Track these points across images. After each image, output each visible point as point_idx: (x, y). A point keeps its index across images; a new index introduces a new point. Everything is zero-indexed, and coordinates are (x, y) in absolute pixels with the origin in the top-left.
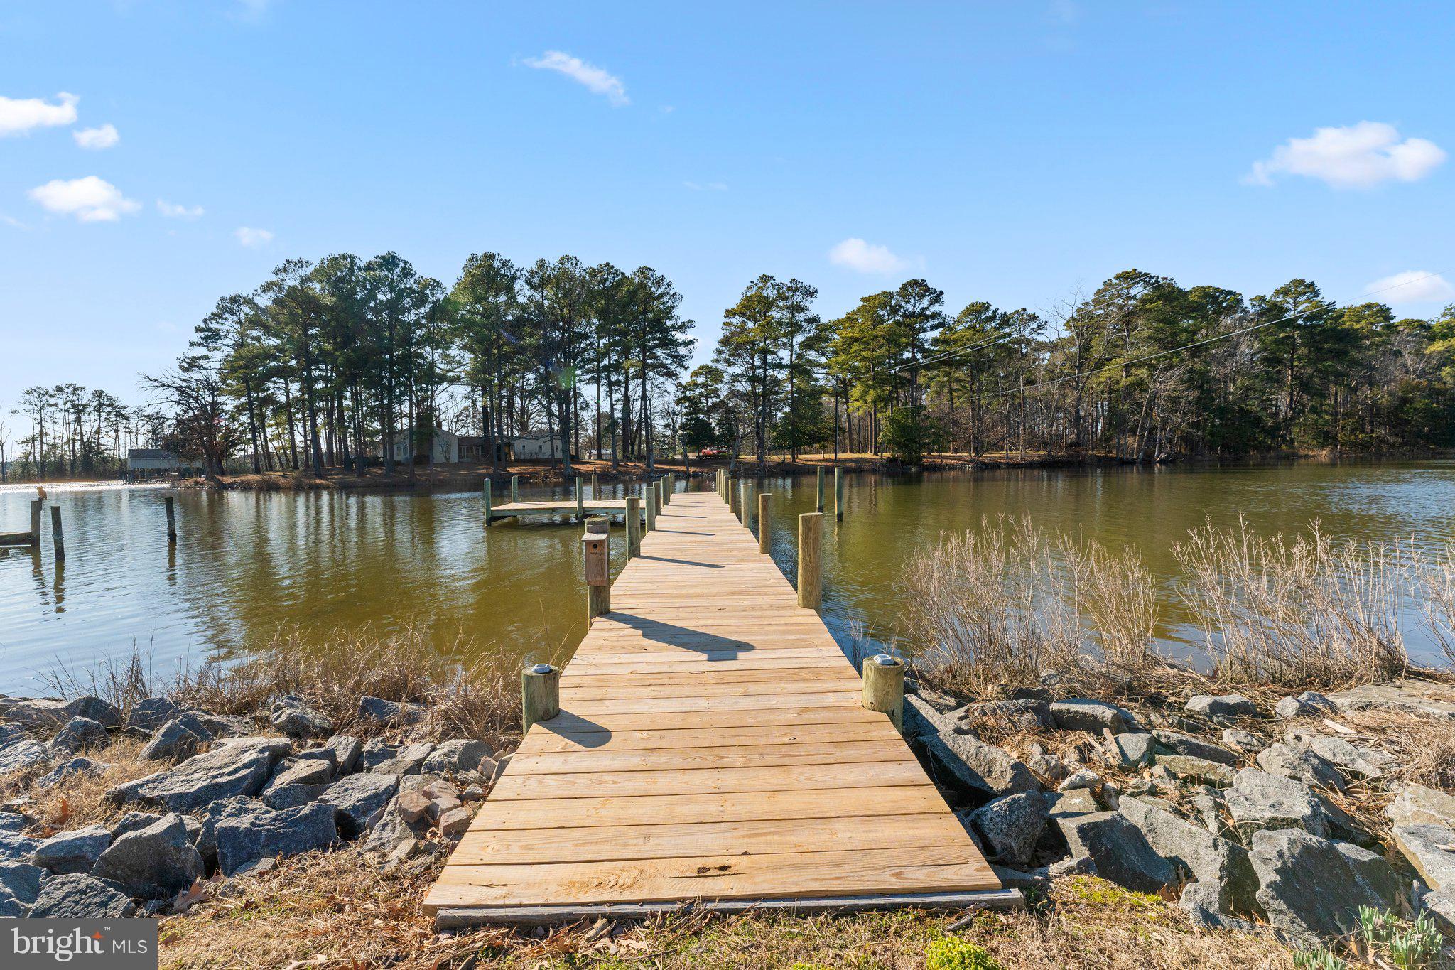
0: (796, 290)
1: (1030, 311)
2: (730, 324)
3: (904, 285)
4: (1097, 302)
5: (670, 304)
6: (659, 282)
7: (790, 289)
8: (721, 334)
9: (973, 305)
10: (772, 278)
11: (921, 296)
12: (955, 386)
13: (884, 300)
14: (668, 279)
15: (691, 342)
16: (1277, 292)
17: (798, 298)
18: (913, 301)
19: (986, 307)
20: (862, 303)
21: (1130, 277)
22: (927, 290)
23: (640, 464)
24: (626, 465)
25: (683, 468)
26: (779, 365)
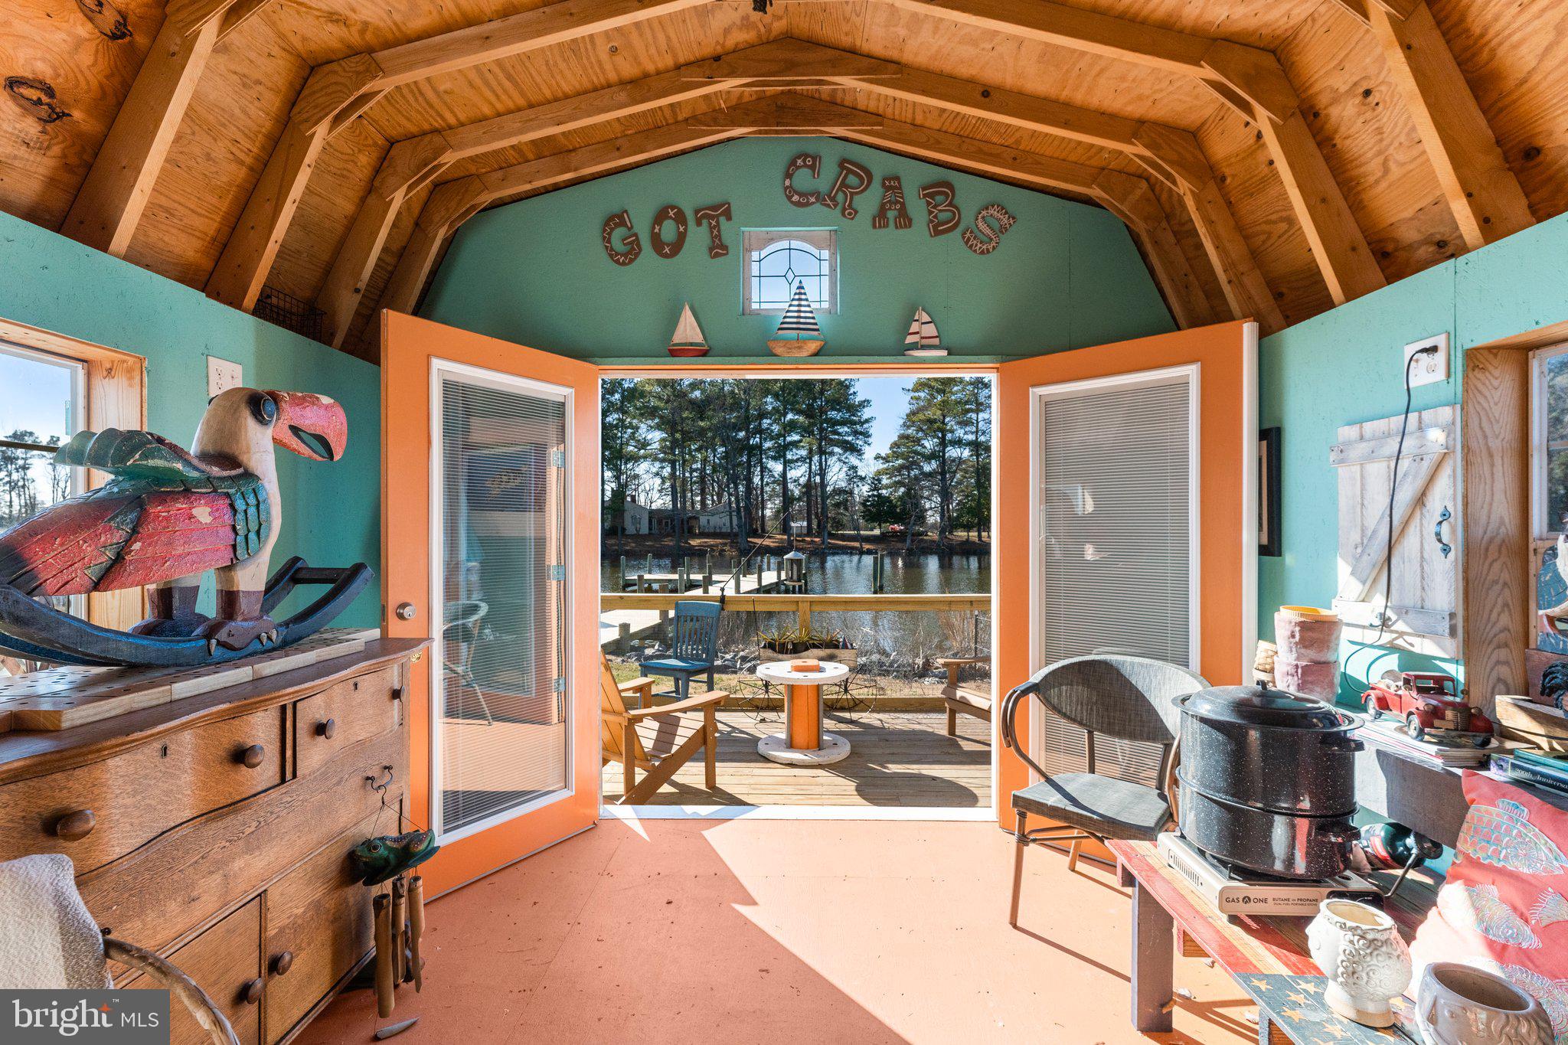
23: (817, 540)
24: (803, 541)
25: (857, 544)
26: (958, 443)
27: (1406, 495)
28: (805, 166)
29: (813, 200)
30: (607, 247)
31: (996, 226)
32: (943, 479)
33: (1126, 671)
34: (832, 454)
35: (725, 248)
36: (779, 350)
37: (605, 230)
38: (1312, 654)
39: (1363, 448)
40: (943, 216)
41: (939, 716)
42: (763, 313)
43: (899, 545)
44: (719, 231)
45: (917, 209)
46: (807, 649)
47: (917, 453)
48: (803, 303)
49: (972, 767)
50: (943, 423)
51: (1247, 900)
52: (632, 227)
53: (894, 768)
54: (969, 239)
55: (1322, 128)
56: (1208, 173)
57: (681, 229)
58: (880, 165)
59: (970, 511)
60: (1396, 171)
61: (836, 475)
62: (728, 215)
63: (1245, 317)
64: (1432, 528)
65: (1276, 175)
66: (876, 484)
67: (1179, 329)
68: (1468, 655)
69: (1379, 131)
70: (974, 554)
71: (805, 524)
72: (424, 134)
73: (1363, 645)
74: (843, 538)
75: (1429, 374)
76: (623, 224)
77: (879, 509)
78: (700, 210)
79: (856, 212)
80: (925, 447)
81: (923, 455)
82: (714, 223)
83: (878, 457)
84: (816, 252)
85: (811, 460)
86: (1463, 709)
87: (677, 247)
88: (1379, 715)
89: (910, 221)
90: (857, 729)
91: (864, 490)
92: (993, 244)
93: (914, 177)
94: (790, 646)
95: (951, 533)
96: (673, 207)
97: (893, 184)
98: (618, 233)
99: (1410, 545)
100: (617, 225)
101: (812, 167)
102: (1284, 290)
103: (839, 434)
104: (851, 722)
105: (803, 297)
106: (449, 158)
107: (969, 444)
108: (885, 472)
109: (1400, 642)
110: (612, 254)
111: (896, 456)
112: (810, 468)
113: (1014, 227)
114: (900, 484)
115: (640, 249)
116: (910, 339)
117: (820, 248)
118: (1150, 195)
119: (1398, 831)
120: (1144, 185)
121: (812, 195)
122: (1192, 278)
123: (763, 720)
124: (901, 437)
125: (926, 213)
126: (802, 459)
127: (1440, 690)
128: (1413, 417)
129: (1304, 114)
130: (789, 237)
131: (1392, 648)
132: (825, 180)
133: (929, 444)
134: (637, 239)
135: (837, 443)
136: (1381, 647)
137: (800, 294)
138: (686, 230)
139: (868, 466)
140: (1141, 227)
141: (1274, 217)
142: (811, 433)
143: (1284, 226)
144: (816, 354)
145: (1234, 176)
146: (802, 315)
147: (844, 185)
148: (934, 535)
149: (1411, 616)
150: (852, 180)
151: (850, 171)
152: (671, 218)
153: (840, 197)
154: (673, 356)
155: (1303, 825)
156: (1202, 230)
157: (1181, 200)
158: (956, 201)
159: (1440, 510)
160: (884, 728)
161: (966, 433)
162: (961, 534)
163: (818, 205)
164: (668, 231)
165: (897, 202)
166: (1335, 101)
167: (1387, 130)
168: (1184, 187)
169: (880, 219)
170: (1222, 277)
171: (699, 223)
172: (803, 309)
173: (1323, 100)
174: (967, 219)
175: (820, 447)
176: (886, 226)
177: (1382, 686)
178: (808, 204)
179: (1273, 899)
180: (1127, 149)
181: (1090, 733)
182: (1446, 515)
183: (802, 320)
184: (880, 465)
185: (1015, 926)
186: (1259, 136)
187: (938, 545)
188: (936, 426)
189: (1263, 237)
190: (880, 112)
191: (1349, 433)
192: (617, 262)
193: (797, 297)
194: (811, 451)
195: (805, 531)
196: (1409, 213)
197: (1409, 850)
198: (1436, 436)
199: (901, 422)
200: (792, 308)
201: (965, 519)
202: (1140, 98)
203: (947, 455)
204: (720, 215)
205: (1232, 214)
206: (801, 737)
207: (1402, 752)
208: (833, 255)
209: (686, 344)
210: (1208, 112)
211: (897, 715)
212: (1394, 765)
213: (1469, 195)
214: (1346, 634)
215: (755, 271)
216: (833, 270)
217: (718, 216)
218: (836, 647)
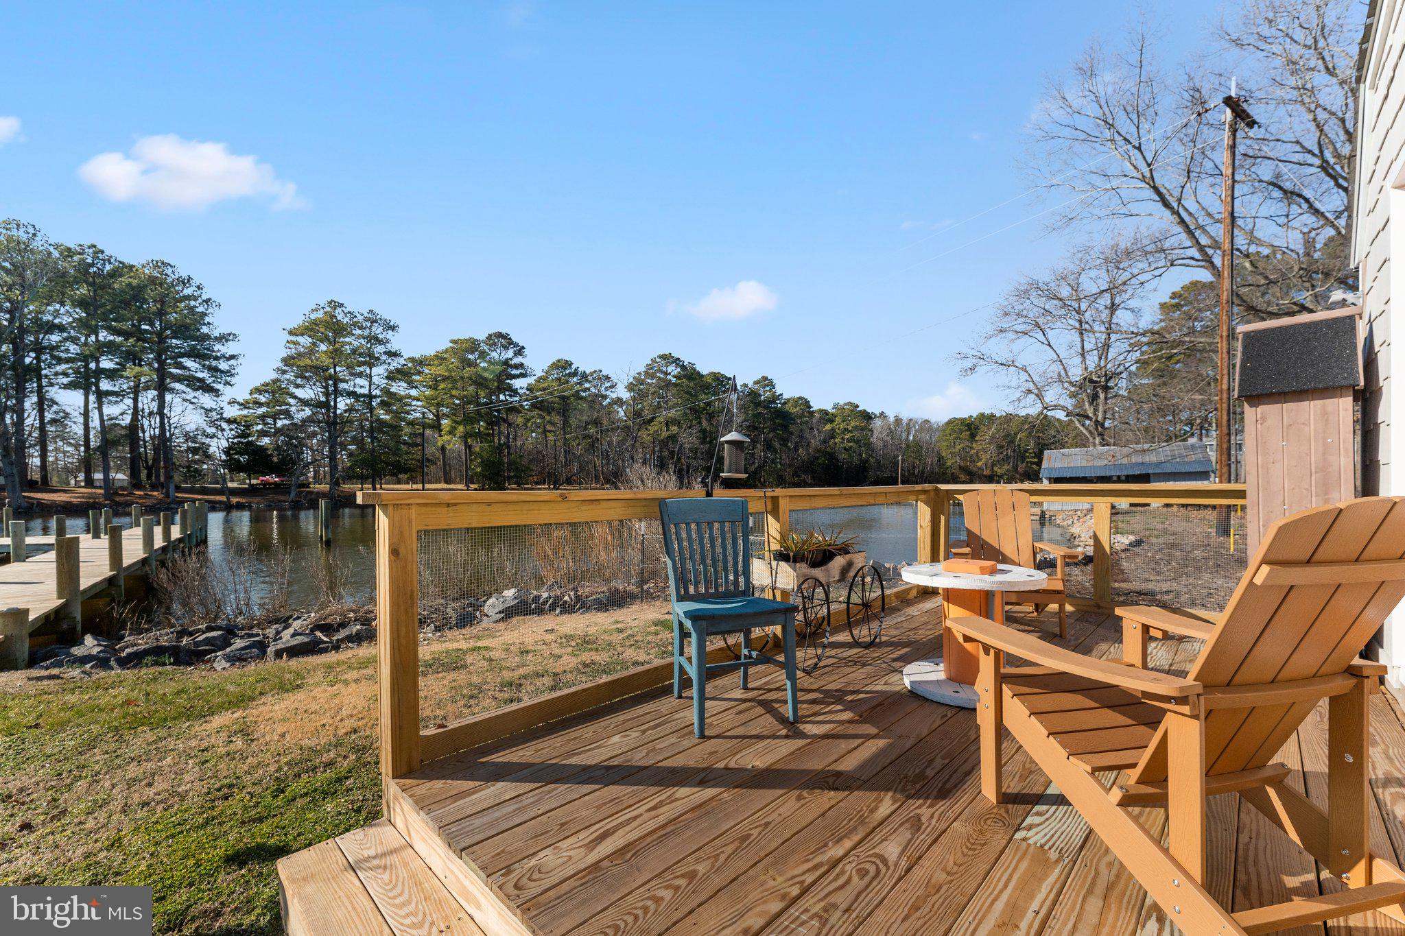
0: (375, 321)
1: (604, 373)
2: (296, 343)
3: (490, 336)
4: (646, 373)
5: (201, 309)
6: (186, 282)
7: (366, 319)
8: (284, 353)
9: (559, 361)
10: (342, 305)
11: (506, 348)
12: (549, 427)
13: (473, 345)
14: (196, 280)
15: (233, 357)
16: (755, 383)
17: (377, 330)
18: (498, 351)
19: (568, 364)
20: (451, 345)
21: (667, 358)
22: (511, 342)
23: (156, 493)
25: (221, 498)
26: (352, 394)
34: (173, 391)
43: (281, 498)
59: (364, 462)
66: (244, 431)
77: (248, 458)
103: (185, 368)
135: (183, 380)
188: (326, 373)
199: (277, 366)
201: (359, 470)
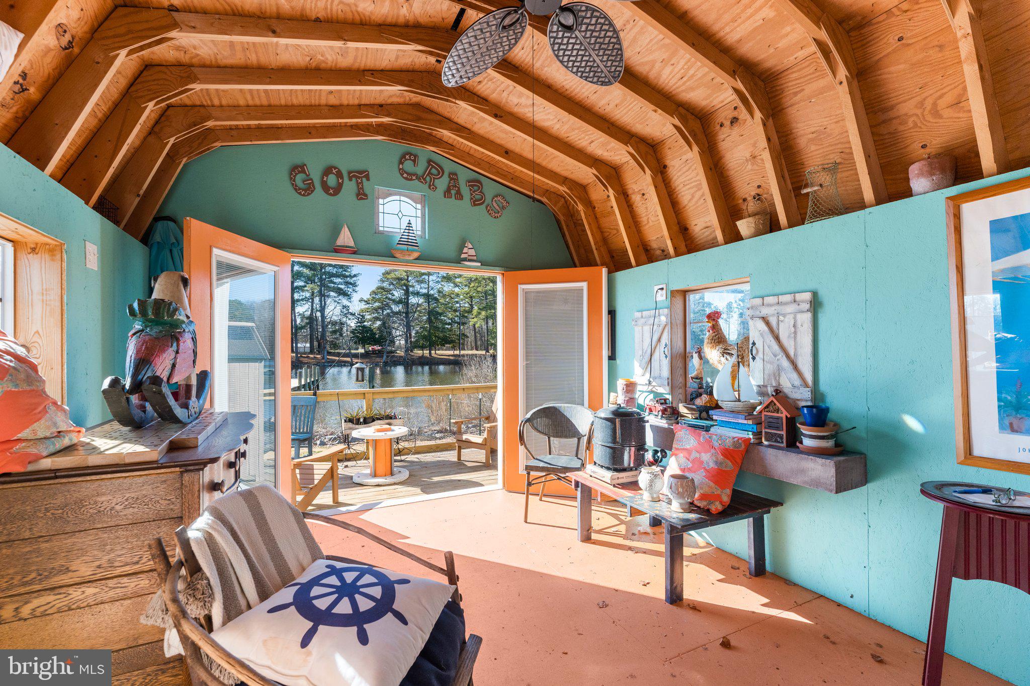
23: (319, 356)
24: (308, 357)
25: (348, 359)
26: (417, 294)
27: (655, 338)
28: (410, 159)
29: (414, 178)
30: (293, 184)
31: (501, 205)
32: (407, 317)
33: (562, 410)
34: (328, 296)
35: (366, 195)
36: (398, 255)
37: (292, 174)
38: (629, 395)
39: (643, 320)
40: (478, 197)
41: (452, 452)
42: (386, 233)
43: (378, 360)
44: (362, 185)
45: (465, 191)
46: (373, 421)
47: (389, 299)
48: (411, 231)
49: (476, 473)
50: (407, 280)
51: (618, 478)
52: (309, 175)
53: (436, 479)
54: (489, 210)
55: (629, 201)
56: (589, 204)
57: (340, 181)
58: (448, 167)
59: (424, 337)
60: (651, 224)
61: (333, 311)
62: (368, 178)
63: (603, 264)
64: (662, 350)
65: (614, 212)
66: (362, 319)
67: (576, 266)
68: (672, 392)
69: (646, 208)
70: (427, 364)
71: (308, 345)
72: (194, 106)
73: (643, 392)
74: (338, 355)
75: (661, 297)
76: (303, 172)
77: (364, 335)
78: (352, 172)
79: (436, 188)
80: (394, 295)
81: (394, 301)
82: (359, 181)
83: (361, 300)
84: (414, 204)
85: (313, 300)
86: (672, 408)
87: (337, 190)
88: (650, 414)
89: (462, 197)
90: (406, 464)
91: (353, 323)
92: (500, 214)
93: (464, 176)
94: (362, 420)
95: (412, 351)
96: (335, 168)
97: (453, 177)
98: (299, 178)
99: (656, 356)
100: (300, 172)
101: (414, 161)
102: (615, 256)
103: (335, 283)
104: (401, 461)
105: (411, 228)
106: (210, 124)
107: (424, 295)
108: (367, 310)
109: (654, 389)
110: (296, 189)
111: (374, 300)
112: (312, 306)
113: (509, 207)
114: (377, 319)
115: (315, 189)
116: (463, 256)
117: (416, 203)
118: (565, 205)
119: (656, 452)
120: (563, 200)
121: (414, 175)
122: (580, 242)
123: (346, 466)
124: (378, 288)
125: (469, 194)
126: (306, 299)
127: (666, 403)
128: (657, 311)
129: (624, 194)
130: (400, 194)
131: (651, 392)
132: (420, 169)
133: (398, 294)
134: (313, 182)
135: (334, 290)
136: (648, 392)
137: (409, 227)
138: (343, 181)
139: (356, 306)
140: (562, 218)
141: (612, 227)
142: (313, 282)
143: (615, 232)
144: (416, 259)
145: (598, 208)
146: (410, 237)
147: (430, 173)
148: (401, 353)
149: (657, 380)
150: (434, 171)
151: (433, 167)
152: (334, 173)
153: (428, 179)
154: (336, 252)
155: (633, 449)
156: (587, 227)
157: (578, 211)
158: (484, 190)
159: (665, 344)
160: (421, 462)
161: (421, 288)
162: (418, 352)
163: (417, 181)
164: (332, 180)
165: (456, 186)
166: (633, 193)
167: (649, 209)
168: (580, 207)
169: (447, 193)
170: (594, 247)
171: (350, 180)
172: (410, 235)
173: (630, 192)
174: (488, 200)
175: (320, 291)
176: (451, 197)
177: (650, 404)
178: (411, 180)
179: (625, 477)
180: (561, 188)
181: (549, 438)
182: (666, 345)
183: (410, 240)
184: (363, 306)
185: (526, 522)
186: (608, 196)
187: (405, 359)
188: (403, 282)
189: (608, 234)
190: (454, 144)
191: (638, 315)
192: (300, 193)
193: (407, 228)
194: (313, 294)
195: (308, 350)
196: (654, 238)
197: (658, 457)
198: (663, 319)
199: (379, 278)
200: (405, 234)
201: (421, 342)
202: (567, 170)
203: (410, 301)
204: (363, 177)
205: (597, 222)
206: (381, 469)
207: (657, 424)
208: (423, 207)
209: (343, 246)
210: (590, 181)
211: (426, 455)
212: (655, 428)
213: (671, 239)
214: (639, 388)
215: (381, 210)
216: (423, 215)
217: (362, 177)
218: (391, 418)
